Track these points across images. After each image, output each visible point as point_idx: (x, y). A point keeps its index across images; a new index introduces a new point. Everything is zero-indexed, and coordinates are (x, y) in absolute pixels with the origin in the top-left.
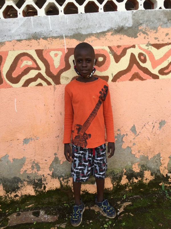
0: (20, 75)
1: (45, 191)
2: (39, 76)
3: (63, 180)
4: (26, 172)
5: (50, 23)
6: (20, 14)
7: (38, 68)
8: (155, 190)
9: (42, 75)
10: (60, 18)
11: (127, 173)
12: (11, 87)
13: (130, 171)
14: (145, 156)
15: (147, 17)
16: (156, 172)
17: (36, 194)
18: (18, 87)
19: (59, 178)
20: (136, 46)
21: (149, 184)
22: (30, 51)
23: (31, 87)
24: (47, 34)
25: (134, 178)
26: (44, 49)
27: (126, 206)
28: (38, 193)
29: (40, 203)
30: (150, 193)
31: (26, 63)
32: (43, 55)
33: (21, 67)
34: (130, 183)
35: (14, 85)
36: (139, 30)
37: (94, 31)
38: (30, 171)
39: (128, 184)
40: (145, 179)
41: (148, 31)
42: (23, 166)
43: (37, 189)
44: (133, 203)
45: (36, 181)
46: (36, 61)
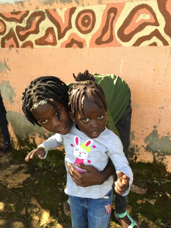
0: (133, 31)
1: (136, 162)
2: (156, 33)
3: (158, 156)
7: (157, 24)
9: (159, 32)
12: (121, 45)
18: (128, 46)
19: (153, 153)
23: (142, 47)
32: (166, 6)
33: (136, 22)
35: (124, 44)
46: (155, 14)
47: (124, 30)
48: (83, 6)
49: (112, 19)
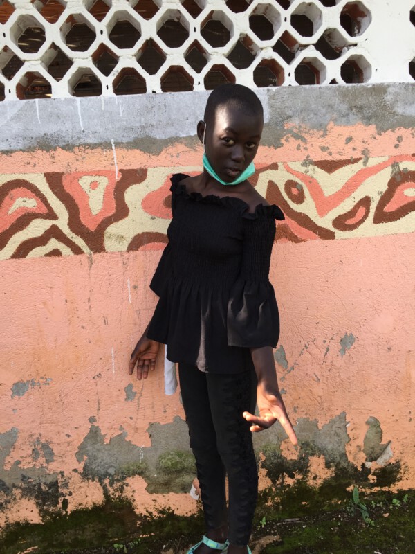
0: (6, 230)
1: (67, 512)
2: (54, 232)
3: (111, 484)
4: (19, 466)
5: (80, 114)
6: (10, 92)
7: (51, 215)
8: (336, 503)
9: (60, 231)
10: (103, 104)
11: (268, 463)
13: (275, 458)
14: (311, 420)
15: (302, 102)
16: (338, 458)
17: (42, 520)
18: (1, 259)
19: (100, 480)
20: (280, 165)
21: (321, 488)
22: (32, 176)
23: (33, 259)
24: (72, 138)
25: (285, 474)
26: (65, 170)
27: (265, 546)
28: (48, 518)
29: (55, 543)
30: (324, 512)
31: (23, 203)
32: (63, 184)
33: (10, 212)
34: (277, 488)
36: (285, 131)
37: (182, 132)
38: (29, 463)
39: (270, 489)
40: (311, 476)
41: (306, 133)
42: (12, 450)
43: (45, 508)
44: (282, 538)
45: (43, 487)
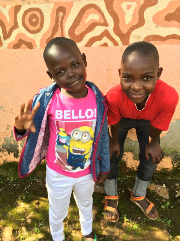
9: (109, 33)
18: (80, 47)
22: (98, 2)
23: (94, 47)
31: (92, 17)
33: (86, 22)
46: (104, 14)
47: (75, 30)
48: (29, 4)
49: (62, 19)
